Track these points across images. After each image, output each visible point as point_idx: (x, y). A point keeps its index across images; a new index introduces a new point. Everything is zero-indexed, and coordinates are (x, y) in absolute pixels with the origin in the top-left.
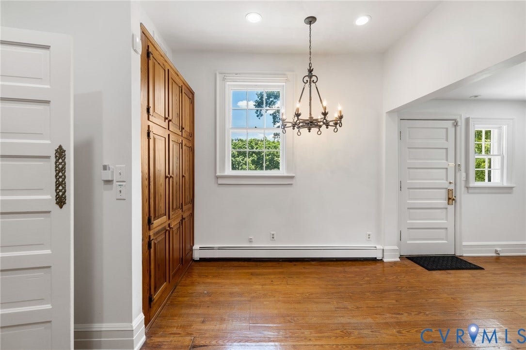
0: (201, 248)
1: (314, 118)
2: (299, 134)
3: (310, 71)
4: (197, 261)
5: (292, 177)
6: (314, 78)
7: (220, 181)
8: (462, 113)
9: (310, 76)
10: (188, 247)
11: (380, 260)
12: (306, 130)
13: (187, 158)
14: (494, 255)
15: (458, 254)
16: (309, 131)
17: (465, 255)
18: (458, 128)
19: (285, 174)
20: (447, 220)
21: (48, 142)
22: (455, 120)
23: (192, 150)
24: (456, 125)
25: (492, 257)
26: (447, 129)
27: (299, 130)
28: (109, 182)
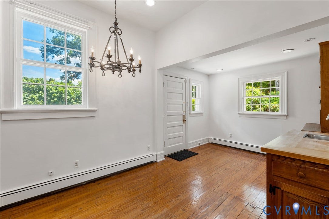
1: (121, 62)
2: (103, 74)
3: (116, 24)
5: (95, 111)
6: (119, 31)
8: (188, 75)
9: (116, 29)
11: (155, 162)
12: (111, 72)
14: (198, 145)
15: (187, 149)
16: (113, 74)
17: (190, 148)
18: (186, 83)
19: (88, 108)
20: (183, 132)
22: (185, 79)
24: (186, 82)
25: (198, 147)
26: (182, 83)
27: (103, 72)
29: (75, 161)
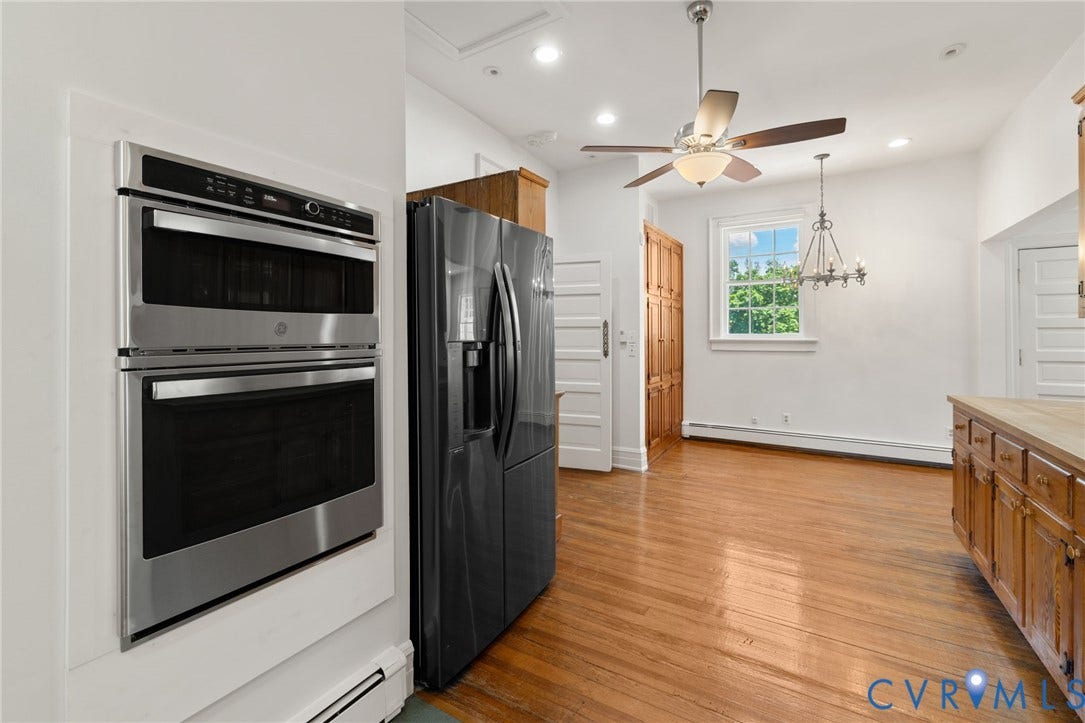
0: (692, 425)
3: (822, 215)
4: (686, 438)
5: (814, 342)
6: (827, 224)
7: (714, 347)
9: (822, 221)
10: (677, 421)
13: (676, 321)
16: (827, 285)
19: (804, 339)
21: (599, 318)
23: (681, 310)
28: (624, 343)
29: (785, 414)
